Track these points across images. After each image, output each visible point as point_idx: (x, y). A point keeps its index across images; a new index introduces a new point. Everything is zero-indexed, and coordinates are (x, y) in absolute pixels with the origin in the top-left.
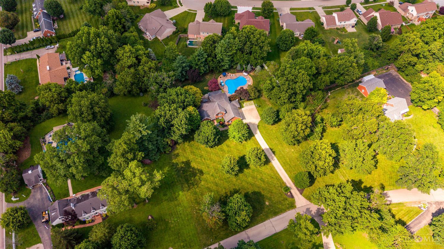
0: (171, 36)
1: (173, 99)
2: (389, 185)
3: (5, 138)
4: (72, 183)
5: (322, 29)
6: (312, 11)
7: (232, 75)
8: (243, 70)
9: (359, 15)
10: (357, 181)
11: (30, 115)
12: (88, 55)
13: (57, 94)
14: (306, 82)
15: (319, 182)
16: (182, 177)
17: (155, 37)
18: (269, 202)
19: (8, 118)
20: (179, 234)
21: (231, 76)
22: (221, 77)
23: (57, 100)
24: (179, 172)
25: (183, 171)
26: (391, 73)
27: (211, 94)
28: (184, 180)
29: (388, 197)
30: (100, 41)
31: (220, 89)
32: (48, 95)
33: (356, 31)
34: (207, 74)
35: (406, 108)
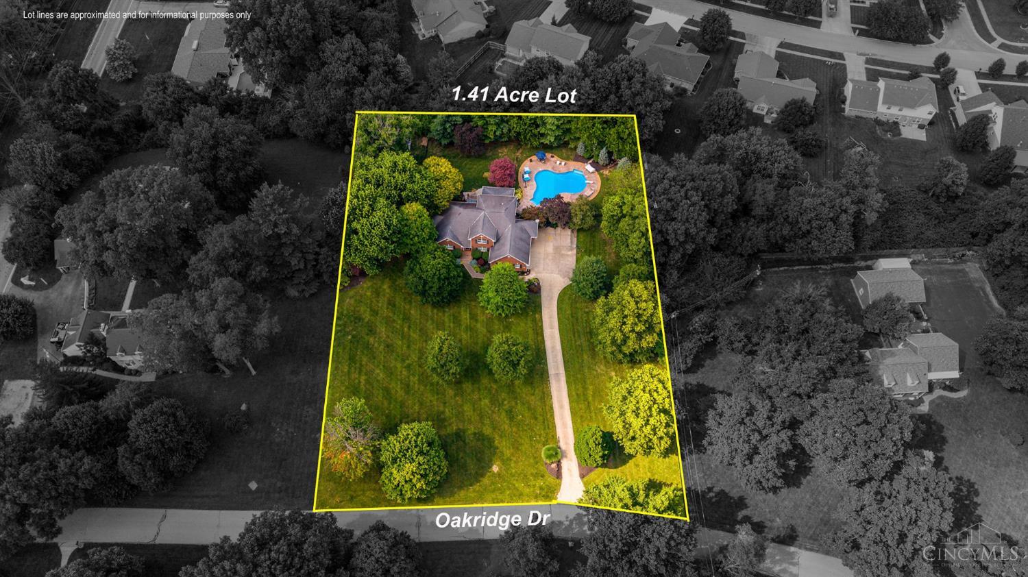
0: (470, 39)
1: (380, 177)
2: (811, 538)
3: (43, 159)
4: (136, 287)
5: (836, 112)
6: (833, 61)
7: (558, 162)
8: (589, 159)
9: (956, 103)
10: (731, 498)
11: (117, 128)
12: (257, 35)
13: (172, 99)
14: (695, 224)
15: (637, 466)
16: (344, 349)
17: (433, 34)
18: (500, 469)
19: (71, 122)
20: (283, 463)
21: (556, 164)
22: (531, 161)
23: (171, 112)
24: (344, 335)
25: (353, 337)
26: (967, 270)
27: (487, 190)
28: (347, 357)
29: (794, 564)
30: (291, 11)
31: (517, 187)
32: (156, 98)
33: (925, 139)
34: (505, 144)
35: (953, 369)
